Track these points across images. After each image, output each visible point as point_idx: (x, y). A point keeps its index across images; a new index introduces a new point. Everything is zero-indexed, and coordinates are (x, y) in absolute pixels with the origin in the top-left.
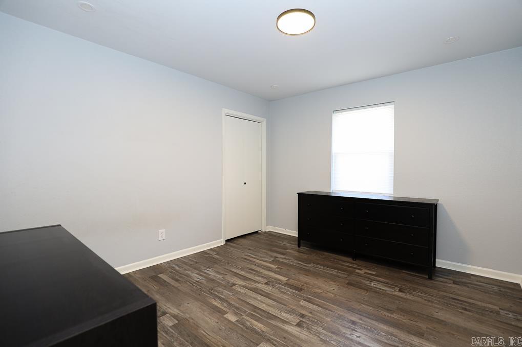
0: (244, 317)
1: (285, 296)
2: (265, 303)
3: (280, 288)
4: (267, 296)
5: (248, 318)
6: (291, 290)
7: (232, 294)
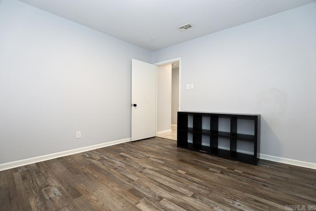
0: (174, 172)
1: (147, 184)
2: (163, 179)
3: (148, 192)
4: (161, 185)
5: (172, 171)
6: (140, 190)
7: (189, 186)
